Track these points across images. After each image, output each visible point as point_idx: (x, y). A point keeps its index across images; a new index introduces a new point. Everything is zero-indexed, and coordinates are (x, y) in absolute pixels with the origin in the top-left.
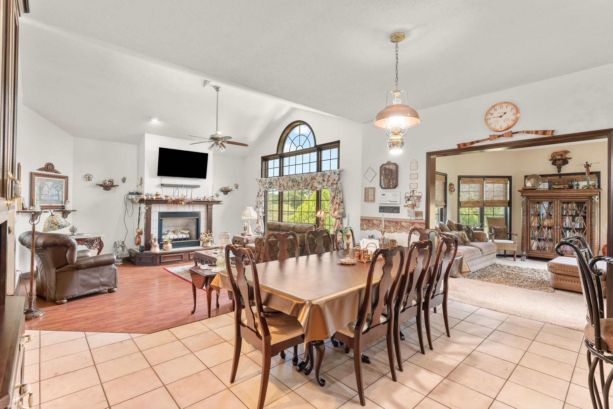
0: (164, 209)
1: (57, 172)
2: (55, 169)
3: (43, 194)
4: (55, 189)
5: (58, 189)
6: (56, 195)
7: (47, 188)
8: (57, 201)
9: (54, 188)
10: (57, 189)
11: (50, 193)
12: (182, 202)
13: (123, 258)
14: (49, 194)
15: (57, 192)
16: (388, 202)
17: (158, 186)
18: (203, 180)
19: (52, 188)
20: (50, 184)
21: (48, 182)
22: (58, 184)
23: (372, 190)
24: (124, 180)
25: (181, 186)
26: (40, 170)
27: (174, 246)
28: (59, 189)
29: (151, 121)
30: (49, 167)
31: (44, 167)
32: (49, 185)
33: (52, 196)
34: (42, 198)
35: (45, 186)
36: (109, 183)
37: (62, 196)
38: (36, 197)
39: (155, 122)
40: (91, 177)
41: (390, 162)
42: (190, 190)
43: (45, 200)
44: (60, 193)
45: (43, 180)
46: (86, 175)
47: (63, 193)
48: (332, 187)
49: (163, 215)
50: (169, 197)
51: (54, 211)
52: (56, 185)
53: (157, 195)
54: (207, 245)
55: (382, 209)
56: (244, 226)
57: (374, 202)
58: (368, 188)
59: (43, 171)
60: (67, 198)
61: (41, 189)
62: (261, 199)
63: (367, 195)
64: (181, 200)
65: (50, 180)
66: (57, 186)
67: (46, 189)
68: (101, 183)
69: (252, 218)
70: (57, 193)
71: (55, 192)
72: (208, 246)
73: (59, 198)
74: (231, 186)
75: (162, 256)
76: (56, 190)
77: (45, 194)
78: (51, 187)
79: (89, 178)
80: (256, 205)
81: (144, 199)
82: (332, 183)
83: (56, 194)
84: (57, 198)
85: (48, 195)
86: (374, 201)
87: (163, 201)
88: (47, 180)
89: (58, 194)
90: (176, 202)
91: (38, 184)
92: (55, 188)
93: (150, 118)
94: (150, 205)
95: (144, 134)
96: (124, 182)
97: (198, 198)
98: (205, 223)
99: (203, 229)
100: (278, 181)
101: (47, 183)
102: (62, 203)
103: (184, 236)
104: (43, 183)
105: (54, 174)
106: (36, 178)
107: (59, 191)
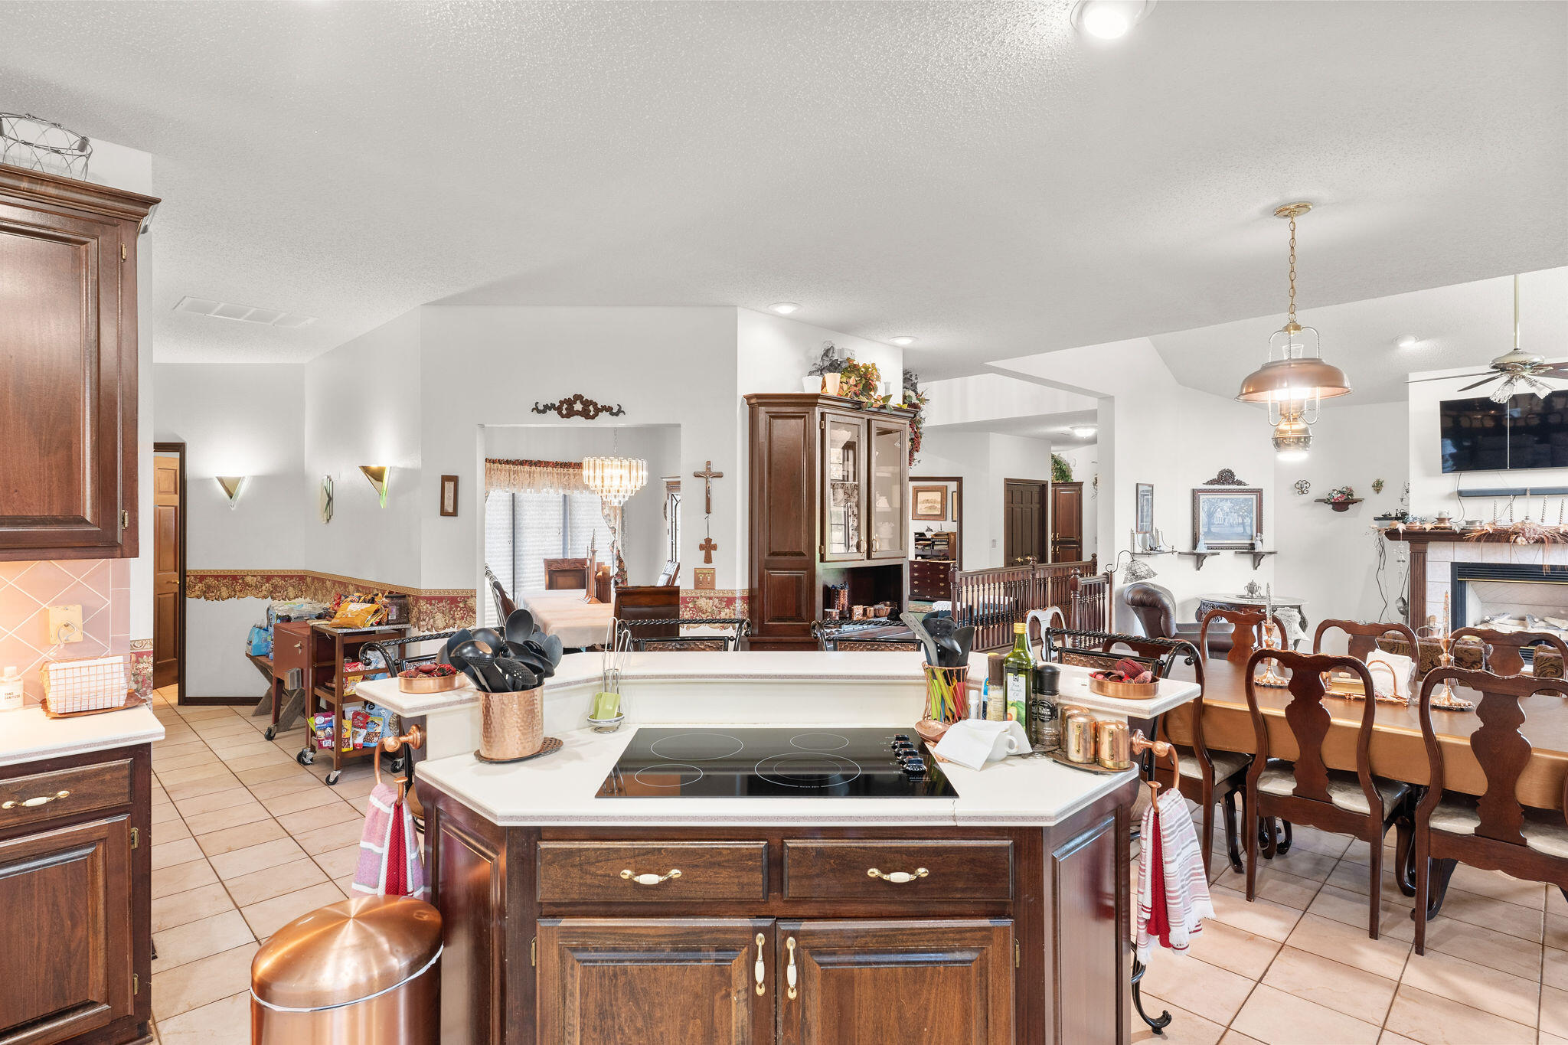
0: (1467, 554)
1: (1239, 483)
2: (1237, 477)
3: (1214, 524)
4: (1236, 515)
5: (1243, 513)
6: (1239, 524)
7: (1221, 513)
8: (1241, 535)
9: (1235, 513)
10: (1241, 514)
11: (1226, 520)
12: (1517, 537)
14: (1226, 524)
15: (1240, 519)
17: (1450, 497)
19: (1231, 512)
20: (1227, 506)
21: (1224, 502)
22: (1243, 505)
24: (1378, 486)
25: (1521, 493)
26: (1207, 483)
28: (1245, 513)
29: (1401, 347)
30: (1226, 477)
31: (1216, 477)
32: (1225, 508)
33: (1232, 526)
34: (1212, 532)
35: (1219, 510)
36: (1339, 495)
37: (1251, 526)
38: (1202, 530)
39: (1409, 345)
40: (1308, 485)
43: (1218, 534)
44: (1248, 521)
45: (1214, 500)
46: (1298, 484)
47: (1252, 521)
50: (1478, 524)
51: (1236, 552)
52: (1238, 507)
53: (1441, 520)
59: (1214, 484)
60: (1260, 529)
61: (1210, 515)
65: (1227, 500)
66: (1241, 508)
67: (1219, 514)
68: (1326, 497)
70: (1240, 521)
71: (1237, 519)
73: (1244, 529)
76: (1239, 516)
77: (1219, 524)
78: (1228, 510)
79: (1303, 487)
81: (1398, 530)
84: (1240, 529)
85: (1223, 524)
87: (1454, 533)
88: (1222, 500)
89: (1243, 524)
91: (1206, 509)
92: (1237, 512)
94: (1423, 545)
95: (1407, 375)
96: (1378, 491)
101: (1221, 504)
102: (1252, 539)
104: (1213, 505)
105: (1235, 487)
106: (1203, 497)
107: (1243, 518)
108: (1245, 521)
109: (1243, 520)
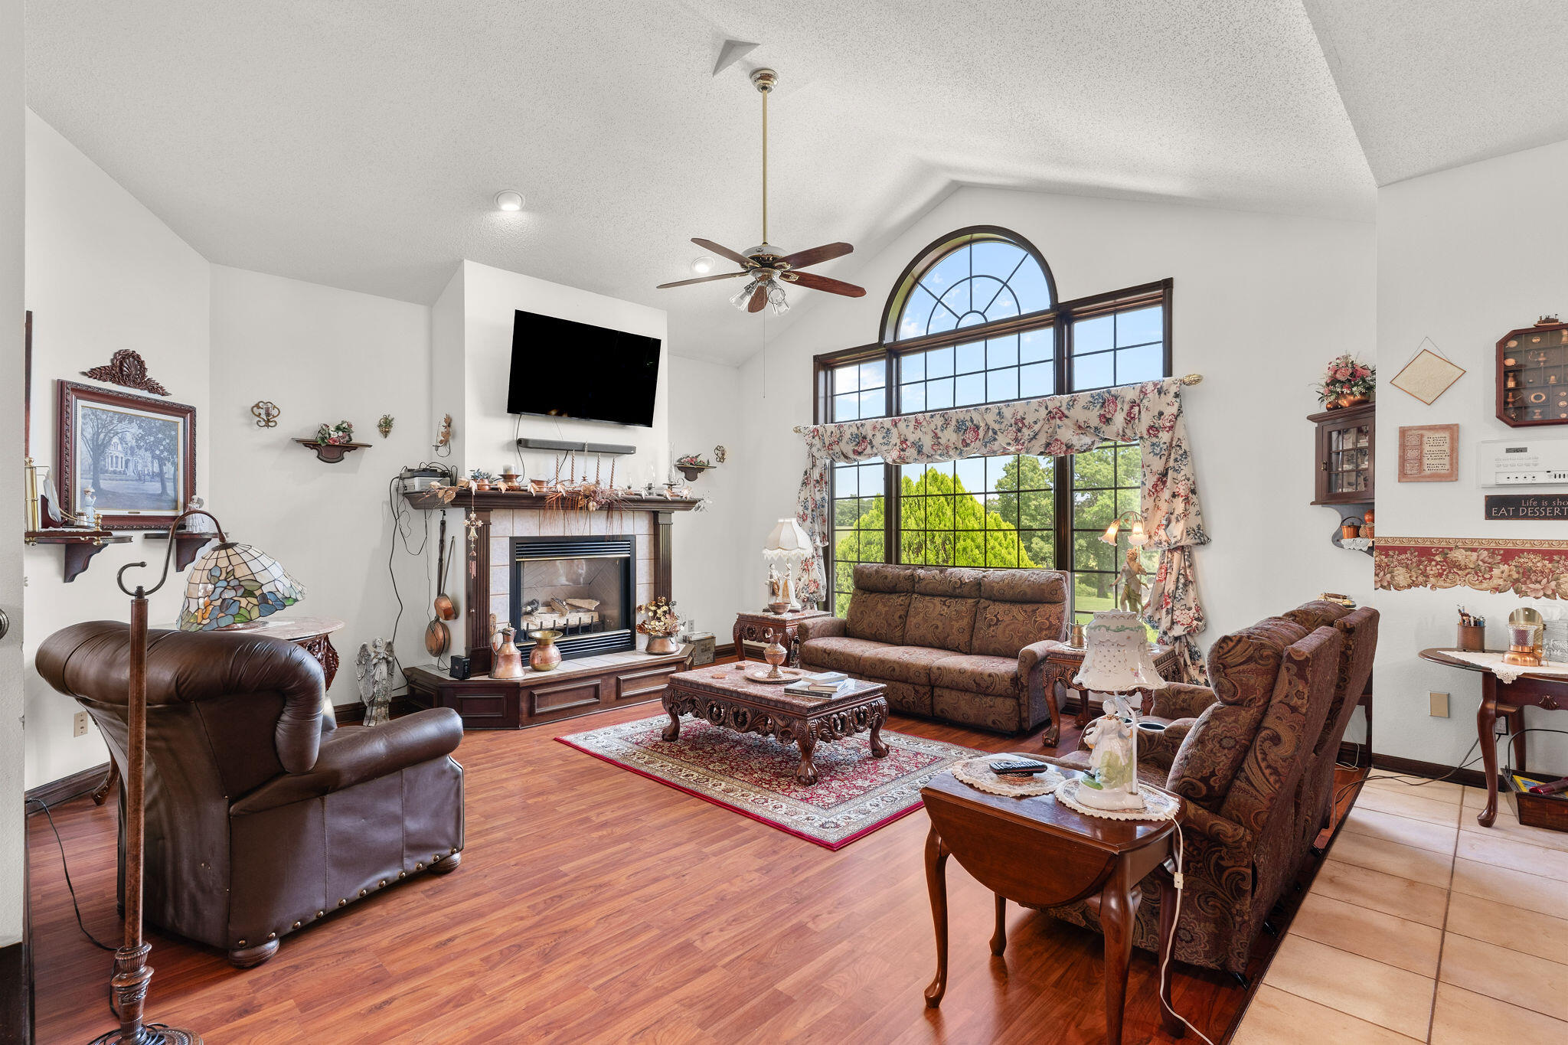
0: (527, 525)
1: (154, 388)
2: (149, 374)
3: (107, 472)
4: (148, 454)
5: (162, 452)
6: (153, 476)
7: (120, 447)
8: (157, 499)
9: (146, 450)
10: (158, 452)
11: (131, 465)
12: (587, 502)
13: (390, 700)
14: (130, 472)
15: (156, 464)
16: (1542, 478)
17: (507, 447)
18: (641, 429)
19: (139, 447)
20: (132, 431)
21: (125, 424)
22: (160, 436)
23: (1446, 435)
24: (386, 427)
25: (580, 449)
26: (93, 373)
27: (567, 653)
28: (166, 454)
29: (500, 210)
30: (127, 368)
31: (109, 364)
32: (129, 437)
33: (140, 478)
34: (102, 486)
35: (115, 440)
36: (341, 434)
37: (175, 480)
38: (82, 481)
39: (510, 212)
40: (274, 412)
41: (1557, 321)
42: (606, 463)
43: (114, 493)
44: (169, 469)
45: (104, 417)
46: (257, 406)
47: (176, 470)
48: (1155, 440)
49: (524, 549)
50: (545, 485)
51: (147, 536)
52: (152, 439)
53: (507, 477)
54: (663, 645)
55: (1501, 506)
56: (771, 582)
57: (1457, 480)
58: (1422, 428)
59: (105, 381)
60: (190, 488)
61: (99, 449)
62: (817, 493)
63: (1412, 454)
64: (586, 497)
65: (131, 419)
66: (158, 442)
67: (116, 450)
68: (309, 436)
69: (802, 552)
70: (156, 469)
71: (150, 464)
72: (667, 650)
73: (164, 486)
74: (707, 456)
75: (536, 692)
76: (153, 457)
77: (115, 472)
78: (134, 443)
79: (268, 414)
80: (802, 513)
81: (469, 490)
82: (1151, 427)
83: (153, 472)
84: (155, 487)
85: (124, 473)
86: (1451, 475)
87: (529, 497)
88: (122, 417)
89: (161, 475)
90: (571, 503)
91: (89, 432)
92: (150, 448)
93: (493, 199)
94: (486, 513)
95: (461, 261)
96: (386, 434)
97: (629, 488)
98: (650, 574)
99: (643, 594)
100: (894, 431)
101: (119, 427)
102: (176, 508)
103: (586, 619)
104: (104, 426)
105: (145, 394)
106: (81, 407)
107: (162, 463)
108: (165, 469)
109: (161, 466)
